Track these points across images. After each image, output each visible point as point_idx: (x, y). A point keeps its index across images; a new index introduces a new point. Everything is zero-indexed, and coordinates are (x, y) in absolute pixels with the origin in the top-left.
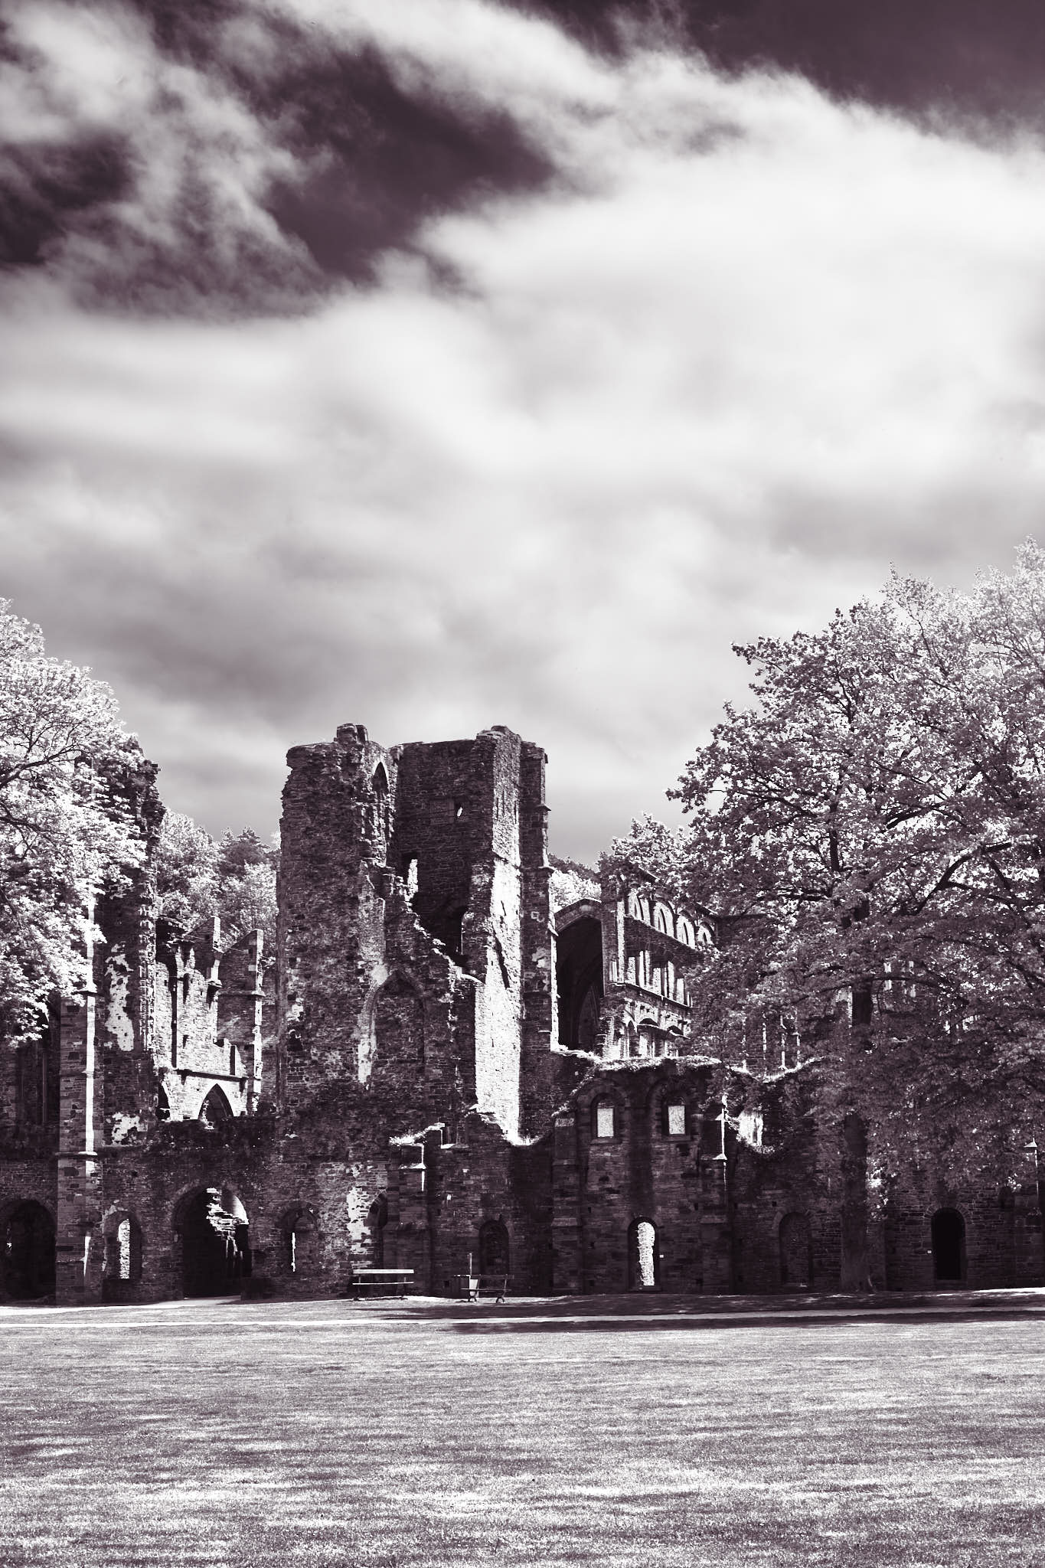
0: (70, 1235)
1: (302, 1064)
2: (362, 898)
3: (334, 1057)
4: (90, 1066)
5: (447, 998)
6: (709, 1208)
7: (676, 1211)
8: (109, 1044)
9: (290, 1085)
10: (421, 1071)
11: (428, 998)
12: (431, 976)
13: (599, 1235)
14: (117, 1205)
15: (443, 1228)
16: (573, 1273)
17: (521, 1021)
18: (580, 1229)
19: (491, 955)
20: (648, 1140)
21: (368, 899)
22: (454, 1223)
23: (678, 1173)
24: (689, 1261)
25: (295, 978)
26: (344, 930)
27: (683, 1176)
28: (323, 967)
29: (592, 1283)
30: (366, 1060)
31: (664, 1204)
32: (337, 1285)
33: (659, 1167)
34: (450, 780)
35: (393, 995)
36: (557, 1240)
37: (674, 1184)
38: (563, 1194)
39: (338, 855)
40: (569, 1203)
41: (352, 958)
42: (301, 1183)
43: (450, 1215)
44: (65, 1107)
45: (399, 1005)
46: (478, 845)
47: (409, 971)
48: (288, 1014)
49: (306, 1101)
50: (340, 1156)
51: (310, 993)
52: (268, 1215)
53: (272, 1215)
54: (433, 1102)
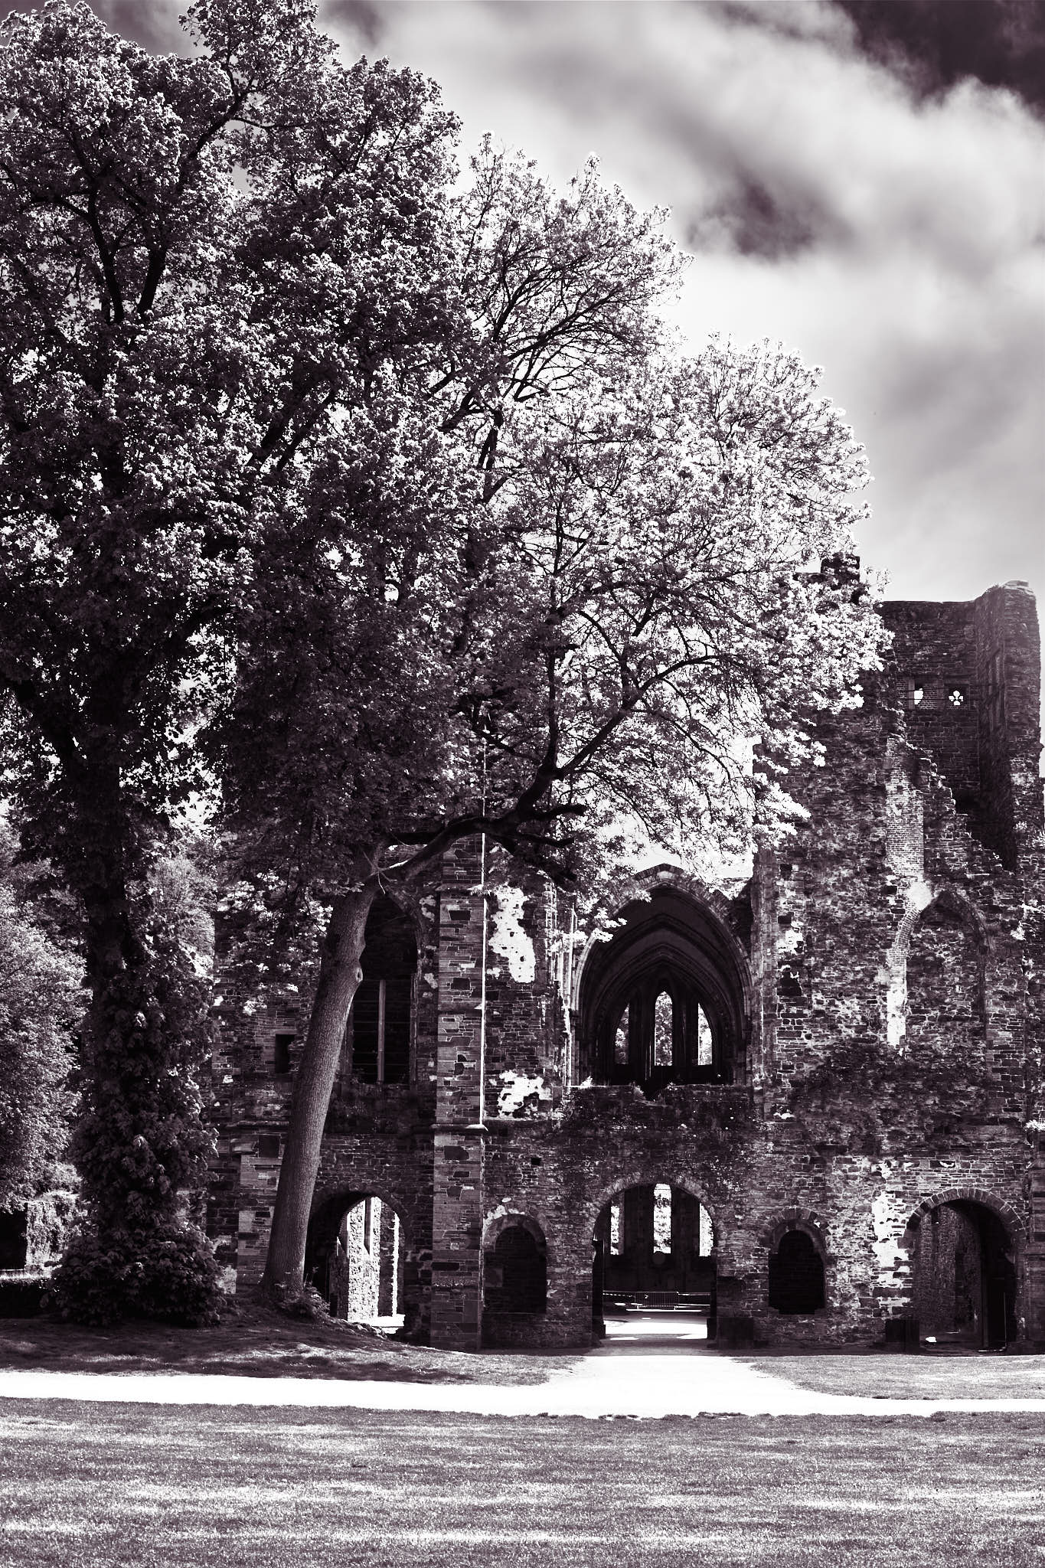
0: (454, 1247)
1: (800, 1014)
2: (890, 787)
3: (849, 1007)
4: (484, 1001)
5: (1019, 935)
8: (497, 972)
9: (780, 1043)
10: (979, 1033)
11: (992, 933)
12: (996, 902)
14: (508, 1206)
21: (900, 789)
25: (789, 894)
26: (865, 830)
28: (831, 880)
30: (898, 1013)
32: (856, 1330)
35: (934, 925)
41: (876, 870)
42: (802, 1184)
44: (447, 1057)
45: (940, 941)
47: (962, 893)
48: (779, 944)
49: (806, 1067)
50: (862, 1148)
51: (812, 915)
52: (749, 1228)
53: (756, 1228)
54: (998, 1077)
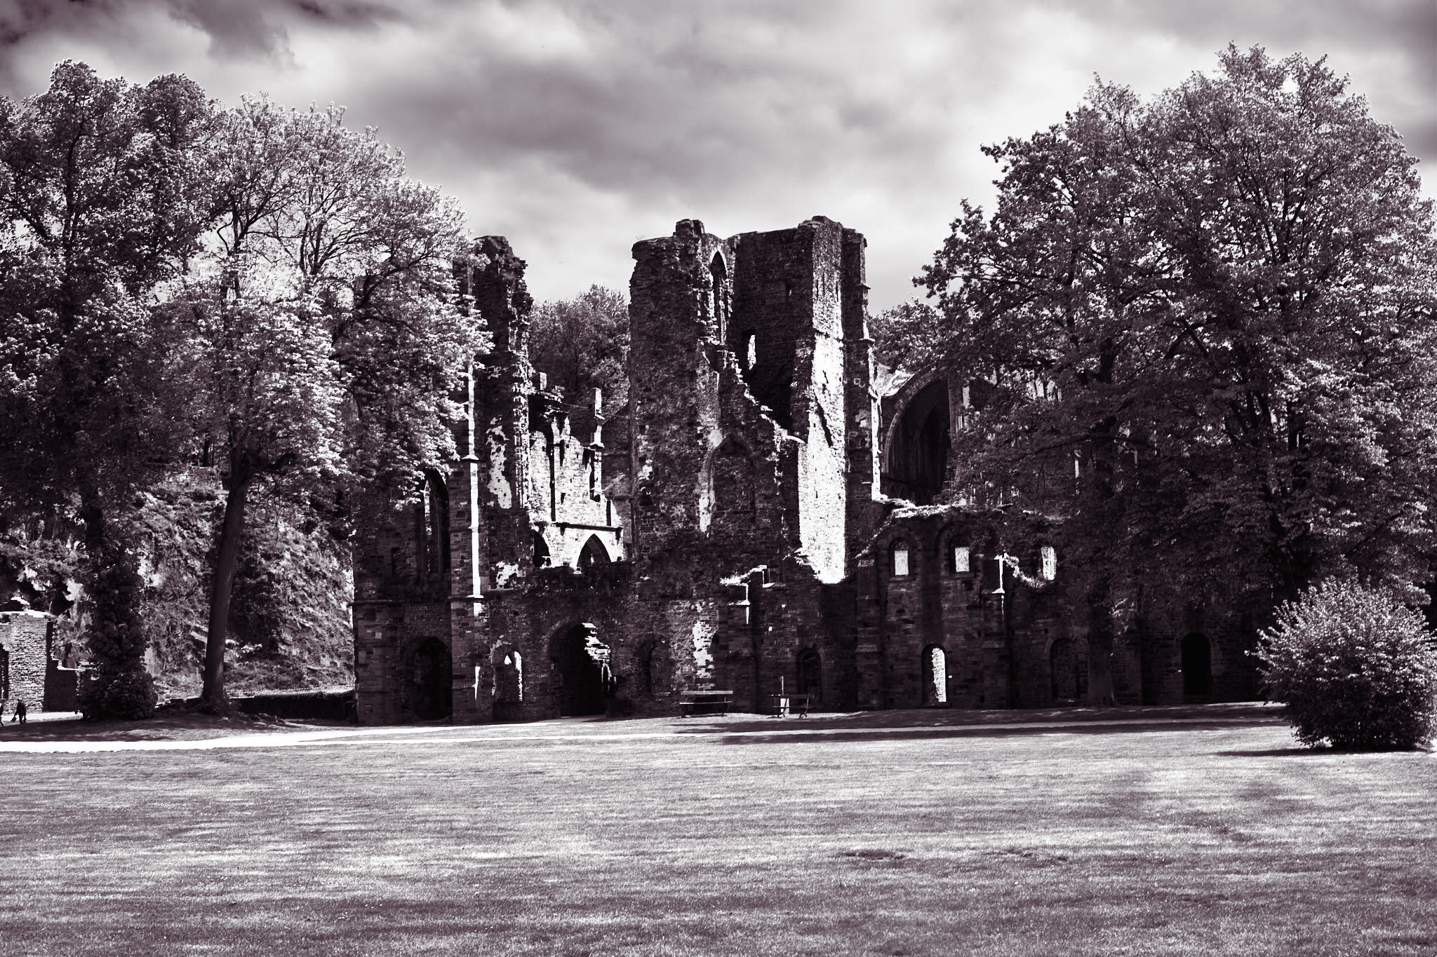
0: (463, 665)
1: (652, 516)
2: (699, 372)
3: (680, 510)
4: (475, 523)
5: (774, 456)
6: (989, 635)
7: (962, 638)
8: (492, 503)
9: (643, 535)
10: (753, 520)
11: (757, 458)
12: (759, 438)
13: (897, 659)
14: (502, 640)
15: (766, 654)
16: (875, 692)
17: (845, 474)
18: (881, 654)
19: (813, 418)
20: (938, 578)
21: (704, 372)
22: (775, 651)
23: (964, 605)
24: (973, 681)
25: (645, 443)
26: (685, 400)
27: (968, 608)
28: (668, 433)
29: (892, 700)
30: (706, 511)
31: (952, 632)
33: (947, 601)
34: (781, 264)
35: (728, 455)
36: (861, 664)
37: (961, 615)
38: (866, 625)
39: (678, 335)
40: (870, 632)
41: (693, 424)
42: (654, 618)
43: (771, 644)
44: (455, 557)
45: (733, 464)
46: (800, 323)
47: (741, 434)
48: (640, 474)
49: (656, 548)
50: (685, 595)
51: (659, 456)
52: (627, 646)
53: (631, 646)
54: (763, 547)
